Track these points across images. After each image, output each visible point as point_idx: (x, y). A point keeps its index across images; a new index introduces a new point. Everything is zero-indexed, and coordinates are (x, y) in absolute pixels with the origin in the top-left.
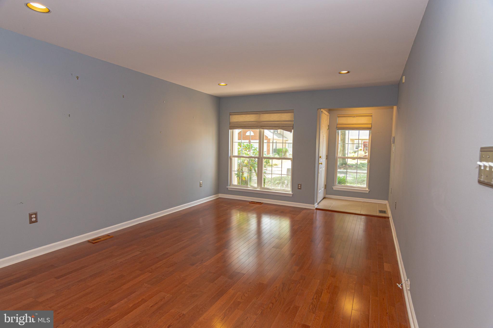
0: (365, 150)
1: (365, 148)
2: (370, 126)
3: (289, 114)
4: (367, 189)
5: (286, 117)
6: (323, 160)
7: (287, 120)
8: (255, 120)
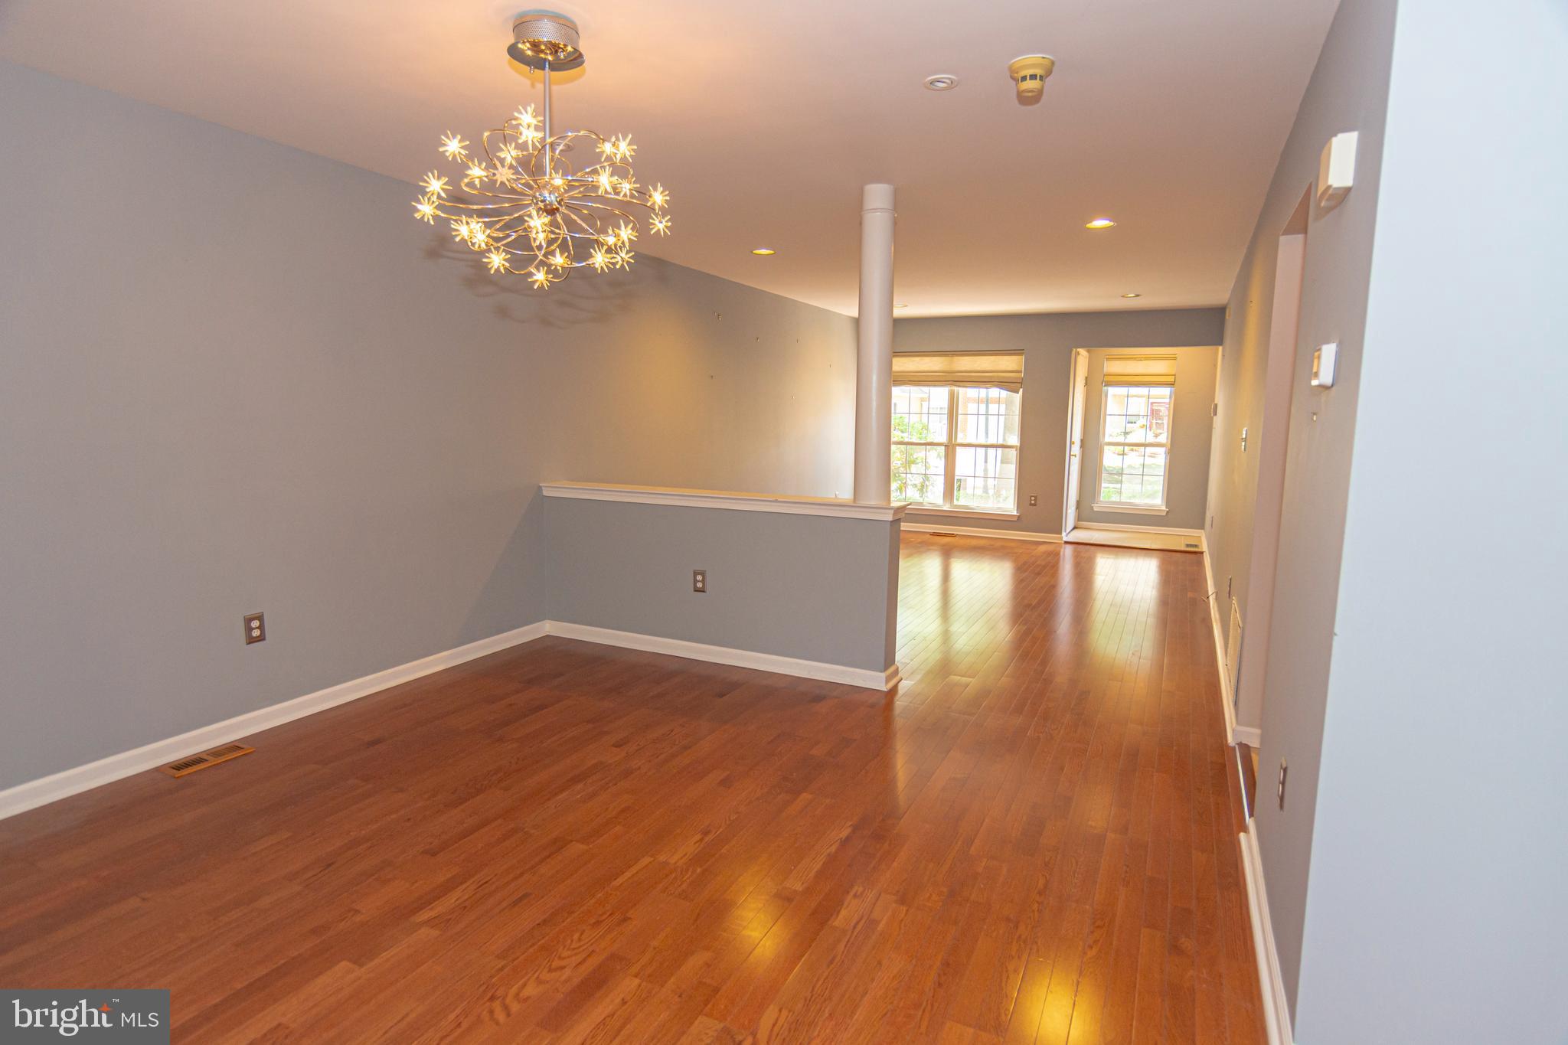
0: (1154, 426)
1: (1154, 421)
2: (1171, 379)
3: (1015, 358)
4: (1164, 508)
5: (1009, 364)
6: (1076, 449)
7: (1010, 369)
8: (941, 369)
